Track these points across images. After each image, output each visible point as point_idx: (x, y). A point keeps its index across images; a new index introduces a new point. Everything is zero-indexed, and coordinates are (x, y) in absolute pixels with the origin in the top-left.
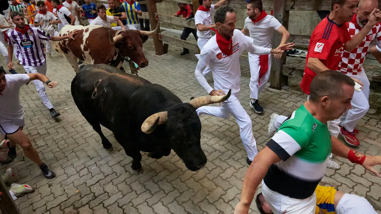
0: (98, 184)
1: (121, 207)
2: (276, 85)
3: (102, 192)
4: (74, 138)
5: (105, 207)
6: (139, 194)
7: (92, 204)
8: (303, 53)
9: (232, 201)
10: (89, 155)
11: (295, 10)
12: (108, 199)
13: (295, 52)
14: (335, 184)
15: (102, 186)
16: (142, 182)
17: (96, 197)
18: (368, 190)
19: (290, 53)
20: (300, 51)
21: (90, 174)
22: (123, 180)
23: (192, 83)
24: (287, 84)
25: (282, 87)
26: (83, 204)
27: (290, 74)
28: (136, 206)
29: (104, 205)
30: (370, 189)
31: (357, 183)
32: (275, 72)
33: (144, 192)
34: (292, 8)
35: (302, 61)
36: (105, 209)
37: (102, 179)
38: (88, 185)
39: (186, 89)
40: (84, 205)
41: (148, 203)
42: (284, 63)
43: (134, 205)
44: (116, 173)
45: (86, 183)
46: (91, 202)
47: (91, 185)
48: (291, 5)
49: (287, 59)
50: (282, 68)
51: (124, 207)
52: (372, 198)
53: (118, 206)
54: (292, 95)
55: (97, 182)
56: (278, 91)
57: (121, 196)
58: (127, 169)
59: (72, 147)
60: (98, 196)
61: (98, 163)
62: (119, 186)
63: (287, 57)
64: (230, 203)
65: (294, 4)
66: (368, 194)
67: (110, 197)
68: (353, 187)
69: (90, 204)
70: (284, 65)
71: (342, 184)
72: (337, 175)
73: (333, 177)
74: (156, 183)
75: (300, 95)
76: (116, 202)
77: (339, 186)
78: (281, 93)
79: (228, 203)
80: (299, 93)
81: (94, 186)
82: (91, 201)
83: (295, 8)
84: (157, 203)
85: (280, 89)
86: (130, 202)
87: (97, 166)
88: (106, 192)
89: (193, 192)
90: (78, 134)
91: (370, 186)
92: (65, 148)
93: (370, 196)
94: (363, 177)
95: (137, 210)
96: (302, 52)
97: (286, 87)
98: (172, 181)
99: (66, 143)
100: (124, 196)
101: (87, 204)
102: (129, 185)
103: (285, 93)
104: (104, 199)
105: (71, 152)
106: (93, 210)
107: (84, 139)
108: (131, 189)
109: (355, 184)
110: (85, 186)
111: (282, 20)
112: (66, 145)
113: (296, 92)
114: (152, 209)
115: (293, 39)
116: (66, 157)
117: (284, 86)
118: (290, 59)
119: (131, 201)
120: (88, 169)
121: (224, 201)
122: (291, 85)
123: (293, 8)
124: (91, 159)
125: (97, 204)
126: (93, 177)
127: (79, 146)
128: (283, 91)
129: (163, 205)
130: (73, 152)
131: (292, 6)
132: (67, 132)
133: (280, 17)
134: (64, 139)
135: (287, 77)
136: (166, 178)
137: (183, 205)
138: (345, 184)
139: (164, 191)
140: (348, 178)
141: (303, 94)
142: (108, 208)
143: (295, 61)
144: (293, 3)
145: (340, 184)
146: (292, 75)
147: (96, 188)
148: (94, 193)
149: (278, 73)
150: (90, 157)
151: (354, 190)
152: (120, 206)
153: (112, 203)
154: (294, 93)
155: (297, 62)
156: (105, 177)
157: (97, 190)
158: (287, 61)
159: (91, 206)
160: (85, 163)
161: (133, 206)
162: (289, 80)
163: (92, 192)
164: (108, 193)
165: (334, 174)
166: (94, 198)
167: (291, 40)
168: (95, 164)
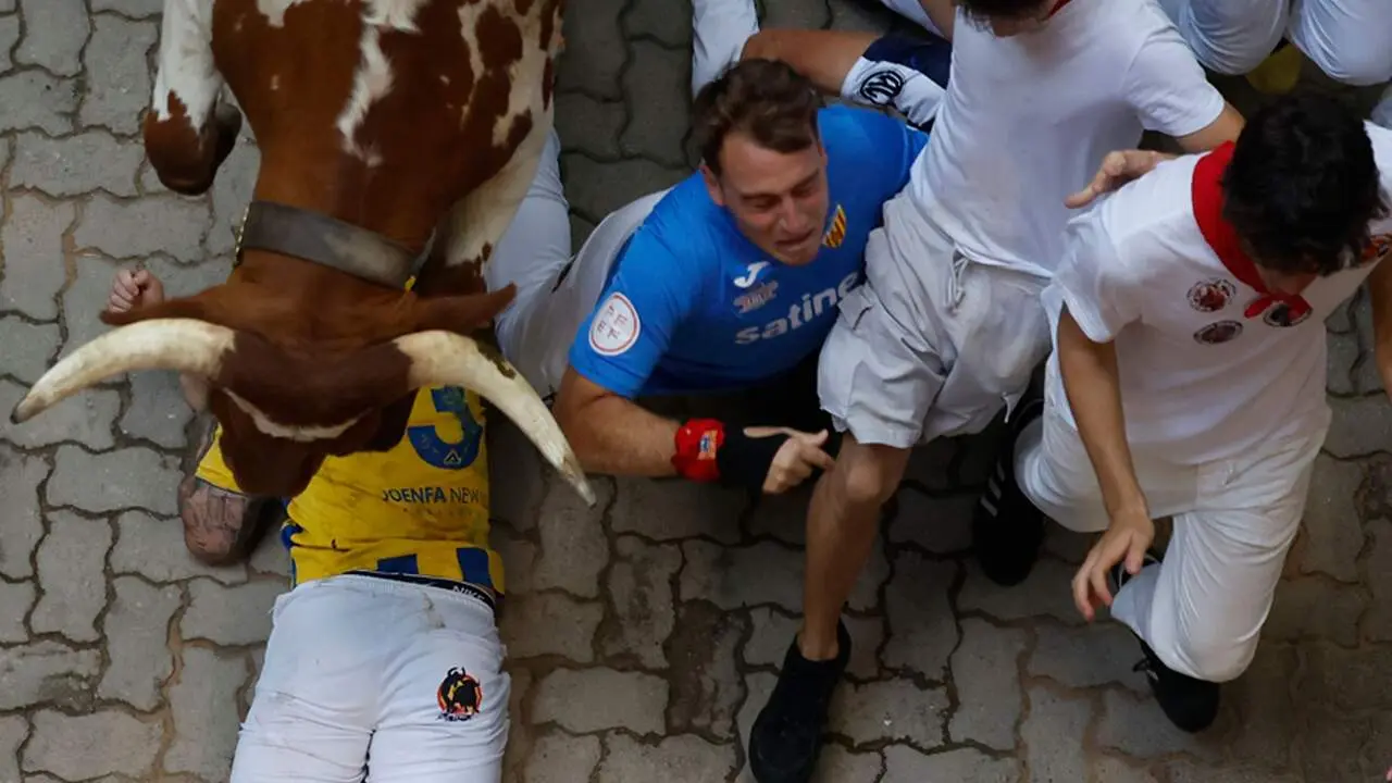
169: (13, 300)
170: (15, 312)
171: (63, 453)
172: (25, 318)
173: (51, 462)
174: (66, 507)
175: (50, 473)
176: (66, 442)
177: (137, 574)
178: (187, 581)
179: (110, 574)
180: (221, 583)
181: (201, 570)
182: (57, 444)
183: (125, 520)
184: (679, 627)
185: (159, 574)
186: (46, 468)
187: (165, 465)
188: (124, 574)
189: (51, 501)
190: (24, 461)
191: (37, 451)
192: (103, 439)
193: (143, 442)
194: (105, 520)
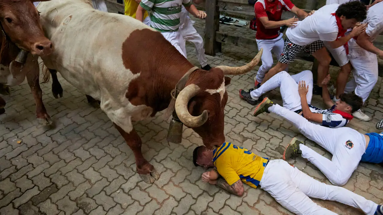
0: (20, 156)
1: (48, 177)
2: (210, 52)
3: (26, 164)
5: (29, 179)
6: (68, 162)
7: (14, 177)
8: (237, 22)
9: (164, 161)
12: (33, 170)
13: (229, 20)
14: (255, 138)
15: (26, 158)
16: (71, 151)
17: (18, 170)
18: (281, 141)
19: (225, 21)
20: (235, 19)
21: (10, 146)
22: (49, 150)
24: (220, 50)
25: (216, 54)
26: (2, 178)
27: (223, 41)
28: (65, 174)
29: (27, 176)
30: (282, 140)
31: (273, 136)
32: (209, 39)
33: (73, 160)
35: (236, 29)
36: (30, 180)
37: (25, 151)
38: (8, 158)
40: (4, 179)
41: (78, 170)
42: (218, 30)
43: (63, 173)
44: (42, 144)
45: (6, 156)
46: (12, 176)
47: (12, 158)
50: (215, 35)
51: (51, 177)
52: (284, 147)
53: (45, 176)
54: (225, 61)
55: (20, 154)
56: (212, 57)
57: (48, 166)
58: (54, 139)
60: (20, 169)
61: (19, 134)
62: (45, 156)
64: (162, 162)
66: (281, 144)
67: (35, 168)
68: (270, 139)
69: (10, 177)
70: (217, 32)
71: (261, 137)
72: (257, 131)
73: (254, 132)
74: (87, 150)
75: (232, 61)
76: (42, 172)
77: (258, 139)
78: (214, 59)
79: (159, 162)
80: (231, 59)
81: (16, 158)
82: (12, 173)
84: (87, 169)
85: (214, 55)
86: (58, 171)
87: (18, 137)
88: (29, 163)
89: (126, 155)
91: (283, 138)
93: (281, 146)
94: (278, 131)
95: (66, 178)
96: (237, 20)
97: (219, 54)
98: (103, 147)
100: (51, 166)
101: (8, 177)
102: (57, 154)
103: (218, 60)
104: (28, 170)
106: (16, 183)
108: (59, 158)
109: (271, 137)
110: (4, 159)
113: (228, 58)
114: (82, 176)
117: (217, 52)
119: (60, 170)
120: (7, 141)
121: (156, 161)
122: (224, 51)
124: (11, 131)
125: (19, 177)
126: (14, 149)
128: (217, 57)
129: (94, 170)
135: (221, 43)
136: (98, 144)
137: (116, 168)
138: (263, 138)
139: (95, 157)
140: (266, 132)
141: (234, 60)
142: (33, 179)
143: (230, 29)
145: (259, 138)
146: (225, 41)
147: (18, 161)
148: (16, 166)
149: (211, 40)
150: (9, 129)
151: (270, 142)
152: (47, 175)
153: (37, 174)
154: (226, 59)
155: (231, 30)
156: (29, 148)
157: (19, 162)
158: (220, 28)
159: (12, 180)
161: (61, 174)
162: (222, 47)
163: (13, 165)
164: (33, 164)
165: (255, 130)
166: (16, 170)
167: (223, 7)
168: (16, 136)
169: (179, 198)
170: (182, 198)
171: (210, 205)
172: (183, 198)
173: (210, 208)
174: (219, 210)
175: (212, 209)
176: (208, 203)
177: (237, 207)
178: (242, 201)
179: (235, 210)
180: (245, 197)
181: (242, 198)
182: (208, 205)
183: (227, 203)
184: (279, 152)
185: (239, 204)
186: (211, 209)
187: (221, 193)
188: (237, 208)
189: (217, 211)
190: (208, 211)
191: (207, 208)
192: (211, 199)
193: (215, 194)
194: (225, 206)
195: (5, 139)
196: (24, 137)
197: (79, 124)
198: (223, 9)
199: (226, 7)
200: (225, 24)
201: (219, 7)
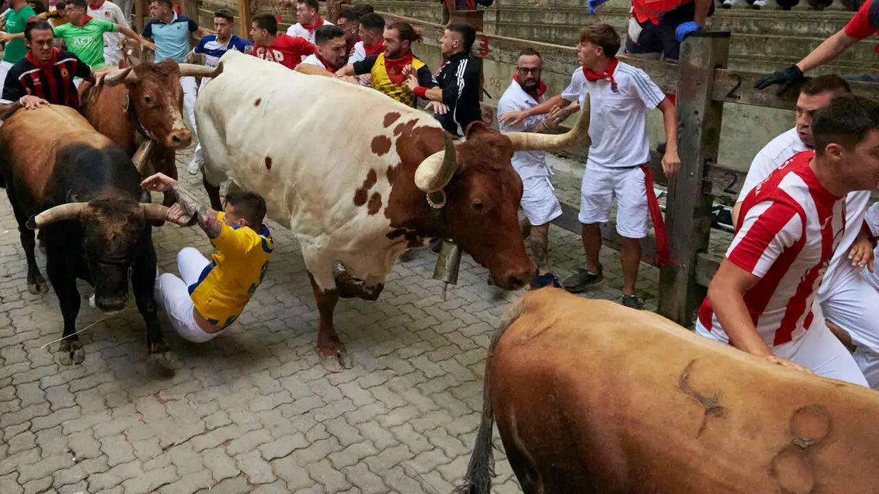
4: (44, 385)
10: (75, 450)
11: (739, 101)
23: (421, 268)
34: (732, 96)
39: (400, 283)
42: (704, 250)
48: (730, 89)
49: (712, 236)
50: (695, 263)
59: (29, 412)
63: (712, 230)
65: (739, 84)
70: (701, 255)
83: (739, 97)
90: (59, 376)
92: (9, 412)
99: (17, 398)
105: (26, 428)
107: (73, 393)
111: (701, 124)
112: (16, 402)
115: (732, 181)
116: (6, 442)
118: (722, 238)
123: (735, 97)
127: (53, 412)
130: (30, 428)
131: (733, 91)
132: (28, 363)
133: (697, 116)
134: (14, 383)
144: (735, 83)
149: (682, 276)
158: (711, 241)
160: (57, 473)
167: (727, 184)
168: (83, 482)
195: (57, 484)
196: (102, 489)
197: (252, 481)
198: (726, 191)
199: (735, 186)
200: (720, 228)
201: (711, 183)
